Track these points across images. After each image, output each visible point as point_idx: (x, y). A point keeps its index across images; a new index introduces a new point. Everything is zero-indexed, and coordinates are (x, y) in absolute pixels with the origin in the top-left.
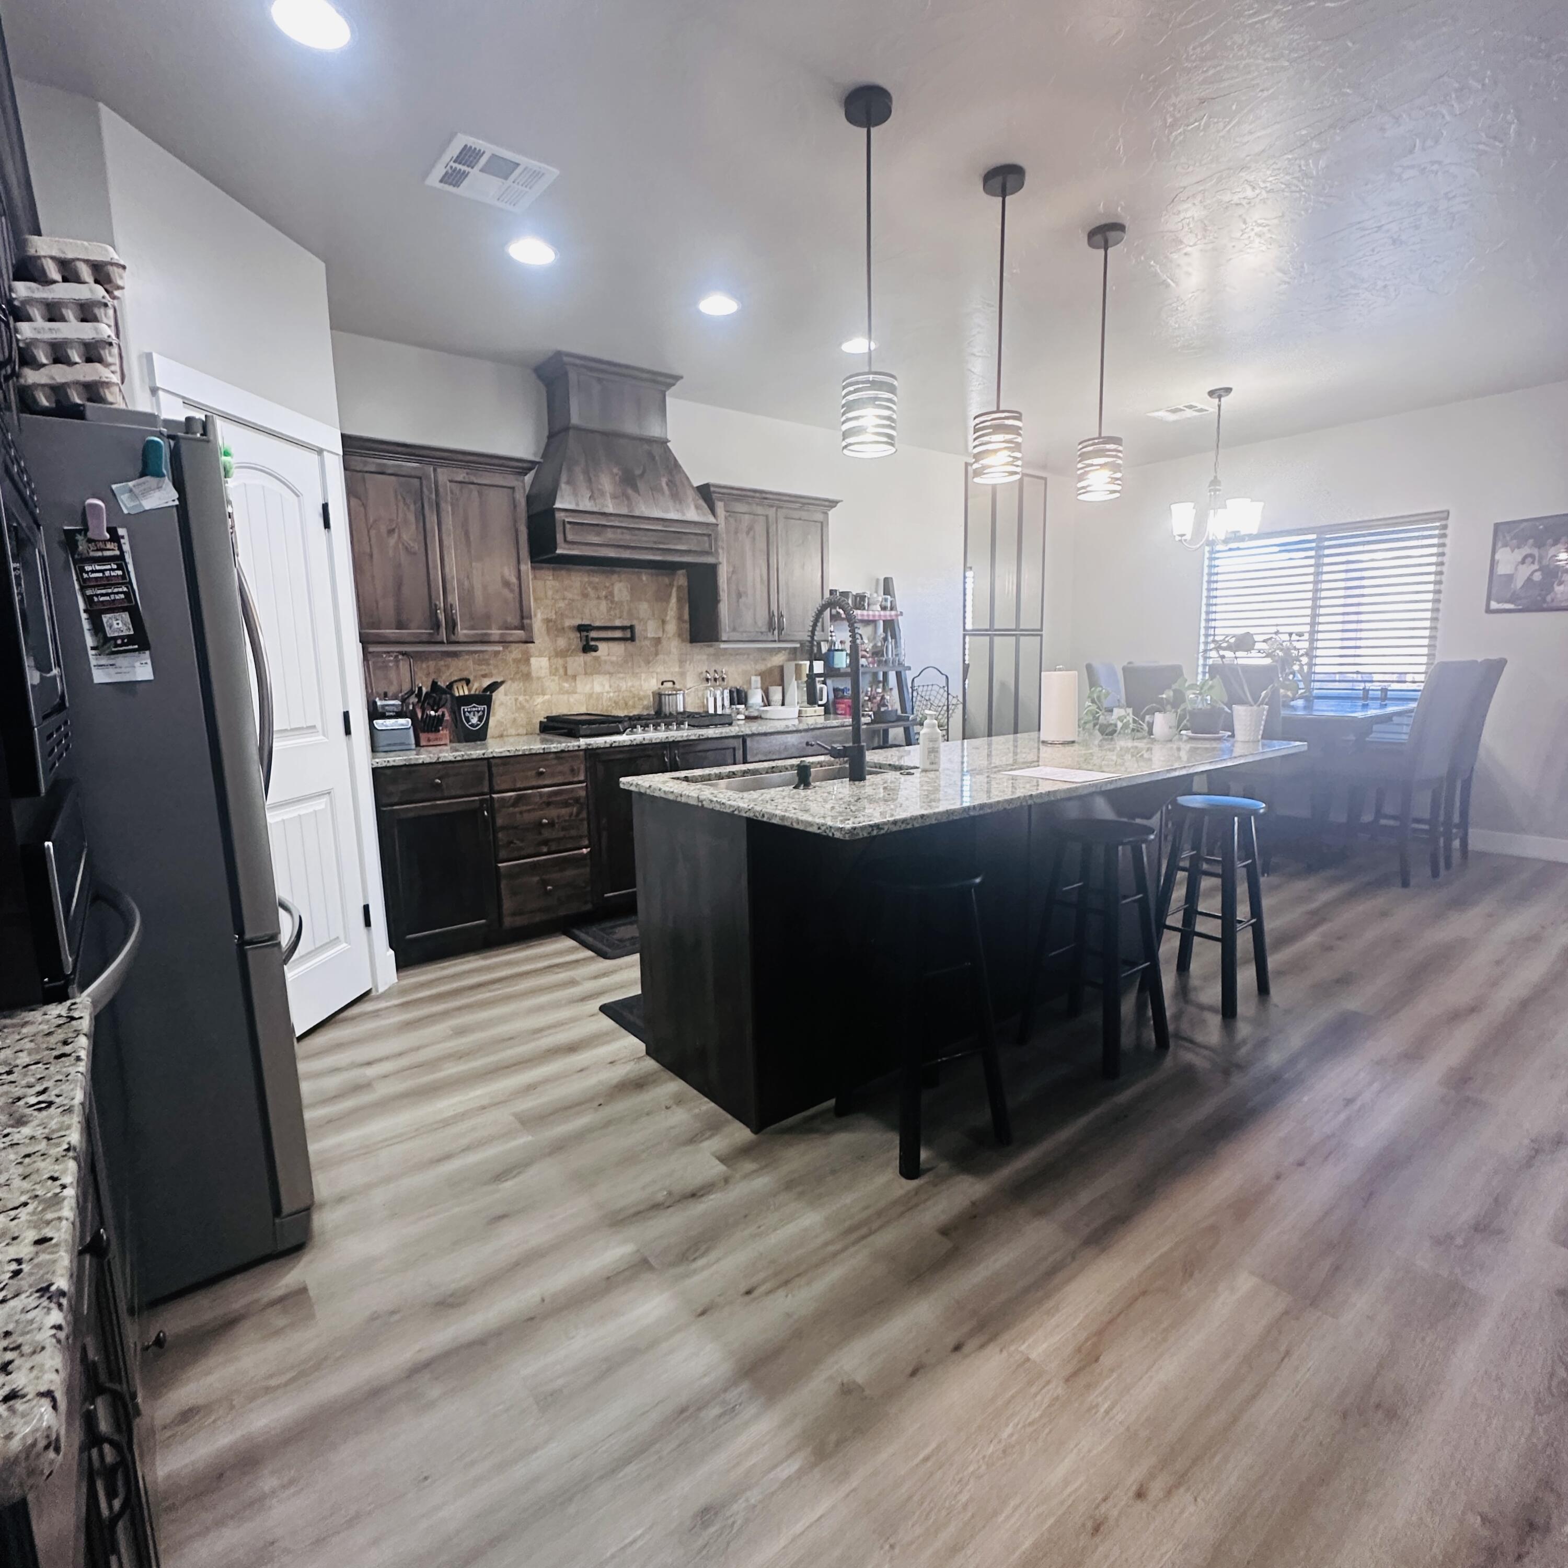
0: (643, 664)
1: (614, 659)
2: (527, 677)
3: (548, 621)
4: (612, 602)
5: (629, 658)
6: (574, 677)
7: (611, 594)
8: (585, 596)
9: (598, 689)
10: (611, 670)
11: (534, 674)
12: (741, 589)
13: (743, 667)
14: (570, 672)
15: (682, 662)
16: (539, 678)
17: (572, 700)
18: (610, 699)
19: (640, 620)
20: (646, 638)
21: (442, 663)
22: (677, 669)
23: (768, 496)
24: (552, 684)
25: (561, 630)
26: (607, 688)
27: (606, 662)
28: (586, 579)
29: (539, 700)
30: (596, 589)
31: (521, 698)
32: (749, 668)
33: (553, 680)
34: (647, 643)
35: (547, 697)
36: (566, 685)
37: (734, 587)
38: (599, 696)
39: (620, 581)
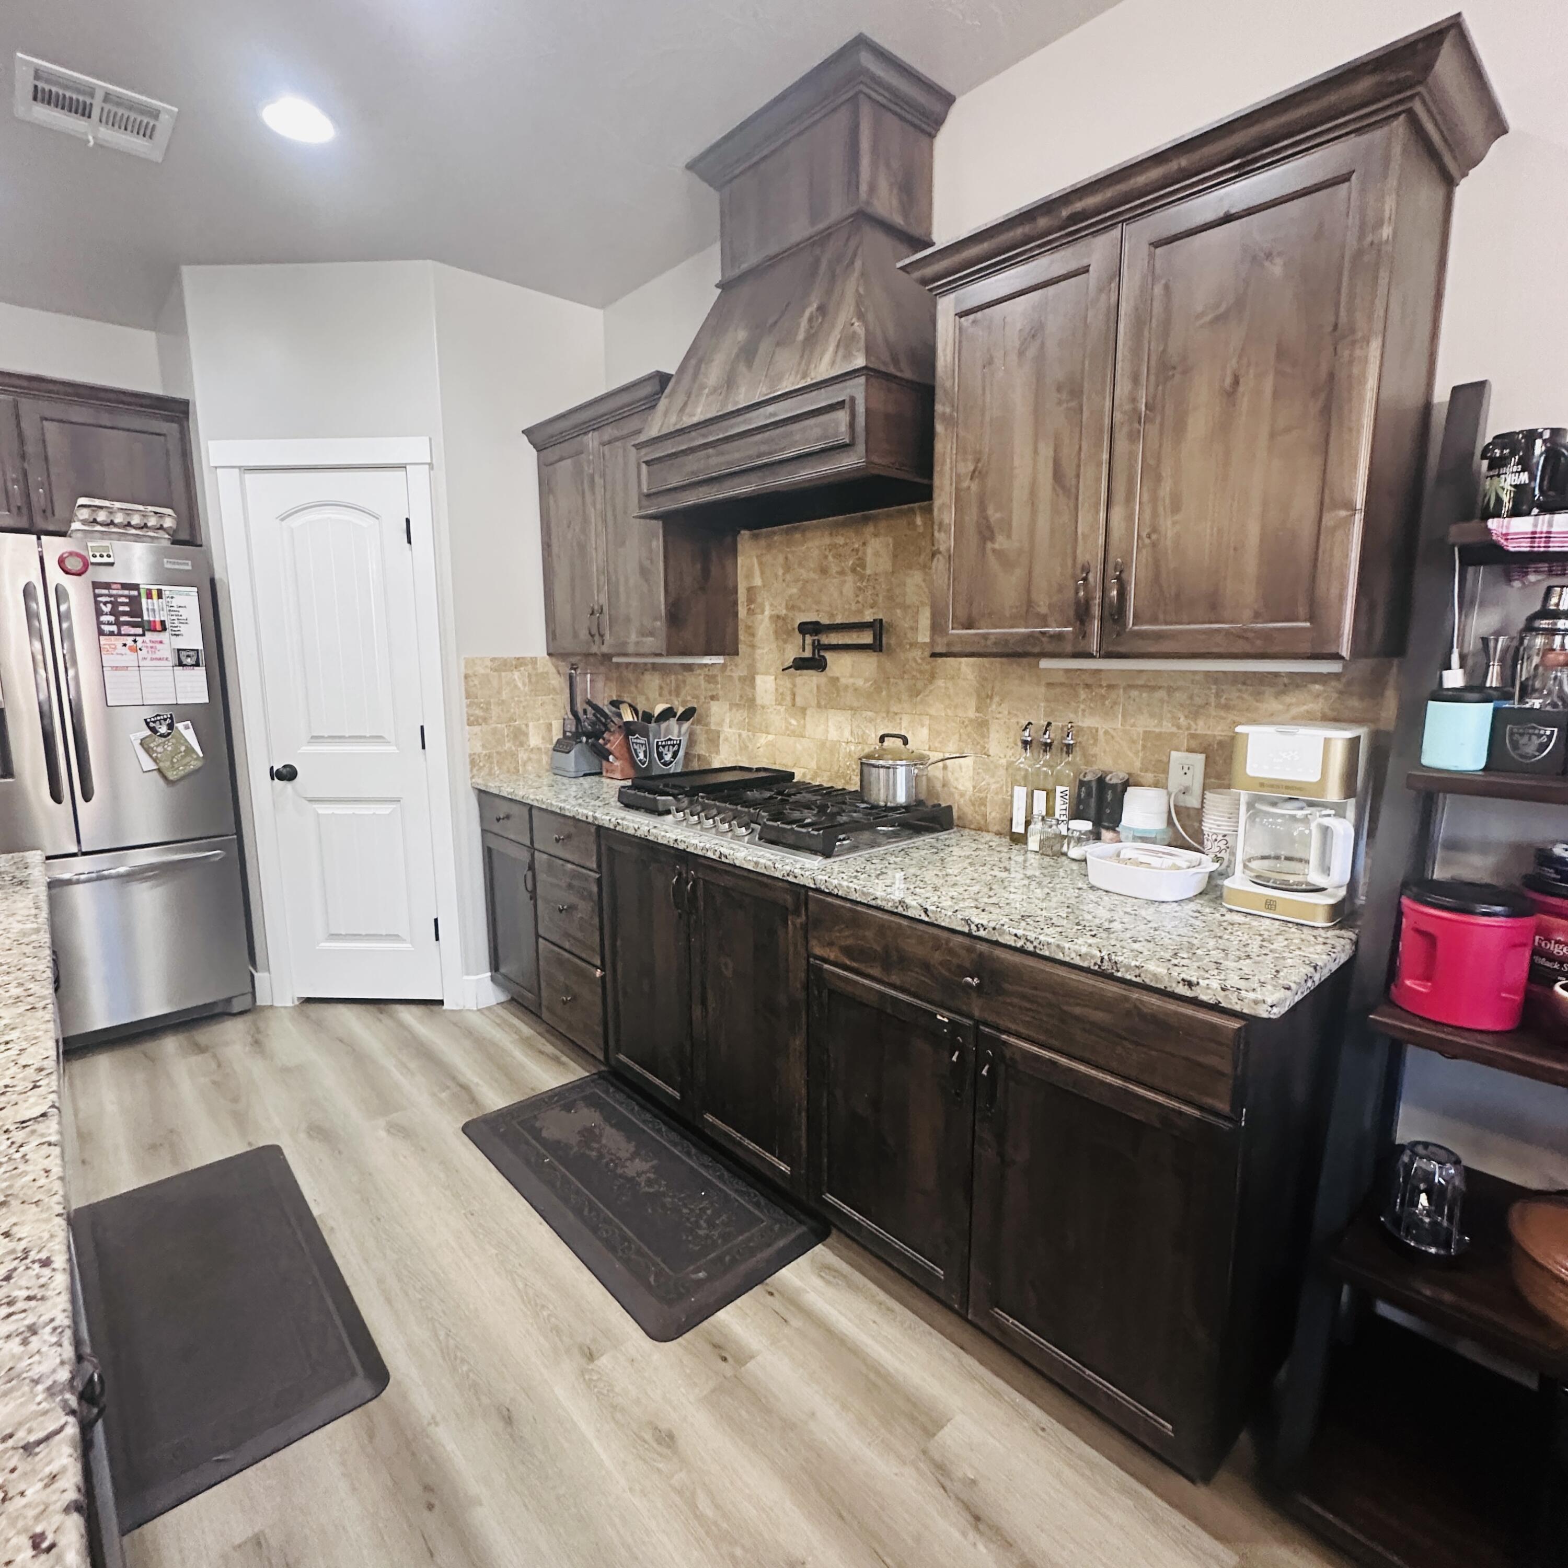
0: (905, 696)
1: (860, 682)
2: (750, 703)
3: (777, 618)
4: (862, 577)
5: (882, 683)
6: (803, 710)
7: (861, 563)
8: (824, 571)
9: (833, 735)
10: (855, 704)
11: (759, 701)
12: (994, 515)
13: (1144, 723)
14: (799, 701)
15: (984, 698)
16: (763, 707)
17: (799, 747)
18: (850, 754)
19: (905, 607)
20: (908, 645)
21: (680, 677)
22: (972, 714)
23: (1078, 206)
24: (777, 717)
25: (789, 633)
26: (847, 735)
27: (846, 687)
28: (827, 540)
29: (763, 739)
30: (838, 556)
31: (744, 734)
32: (1167, 727)
33: (779, 712)
34: (917, 654)
35: (770, 737)
36: (794, 722)
37: (971, 516)
38: (834, 748)
39: (876, 535)
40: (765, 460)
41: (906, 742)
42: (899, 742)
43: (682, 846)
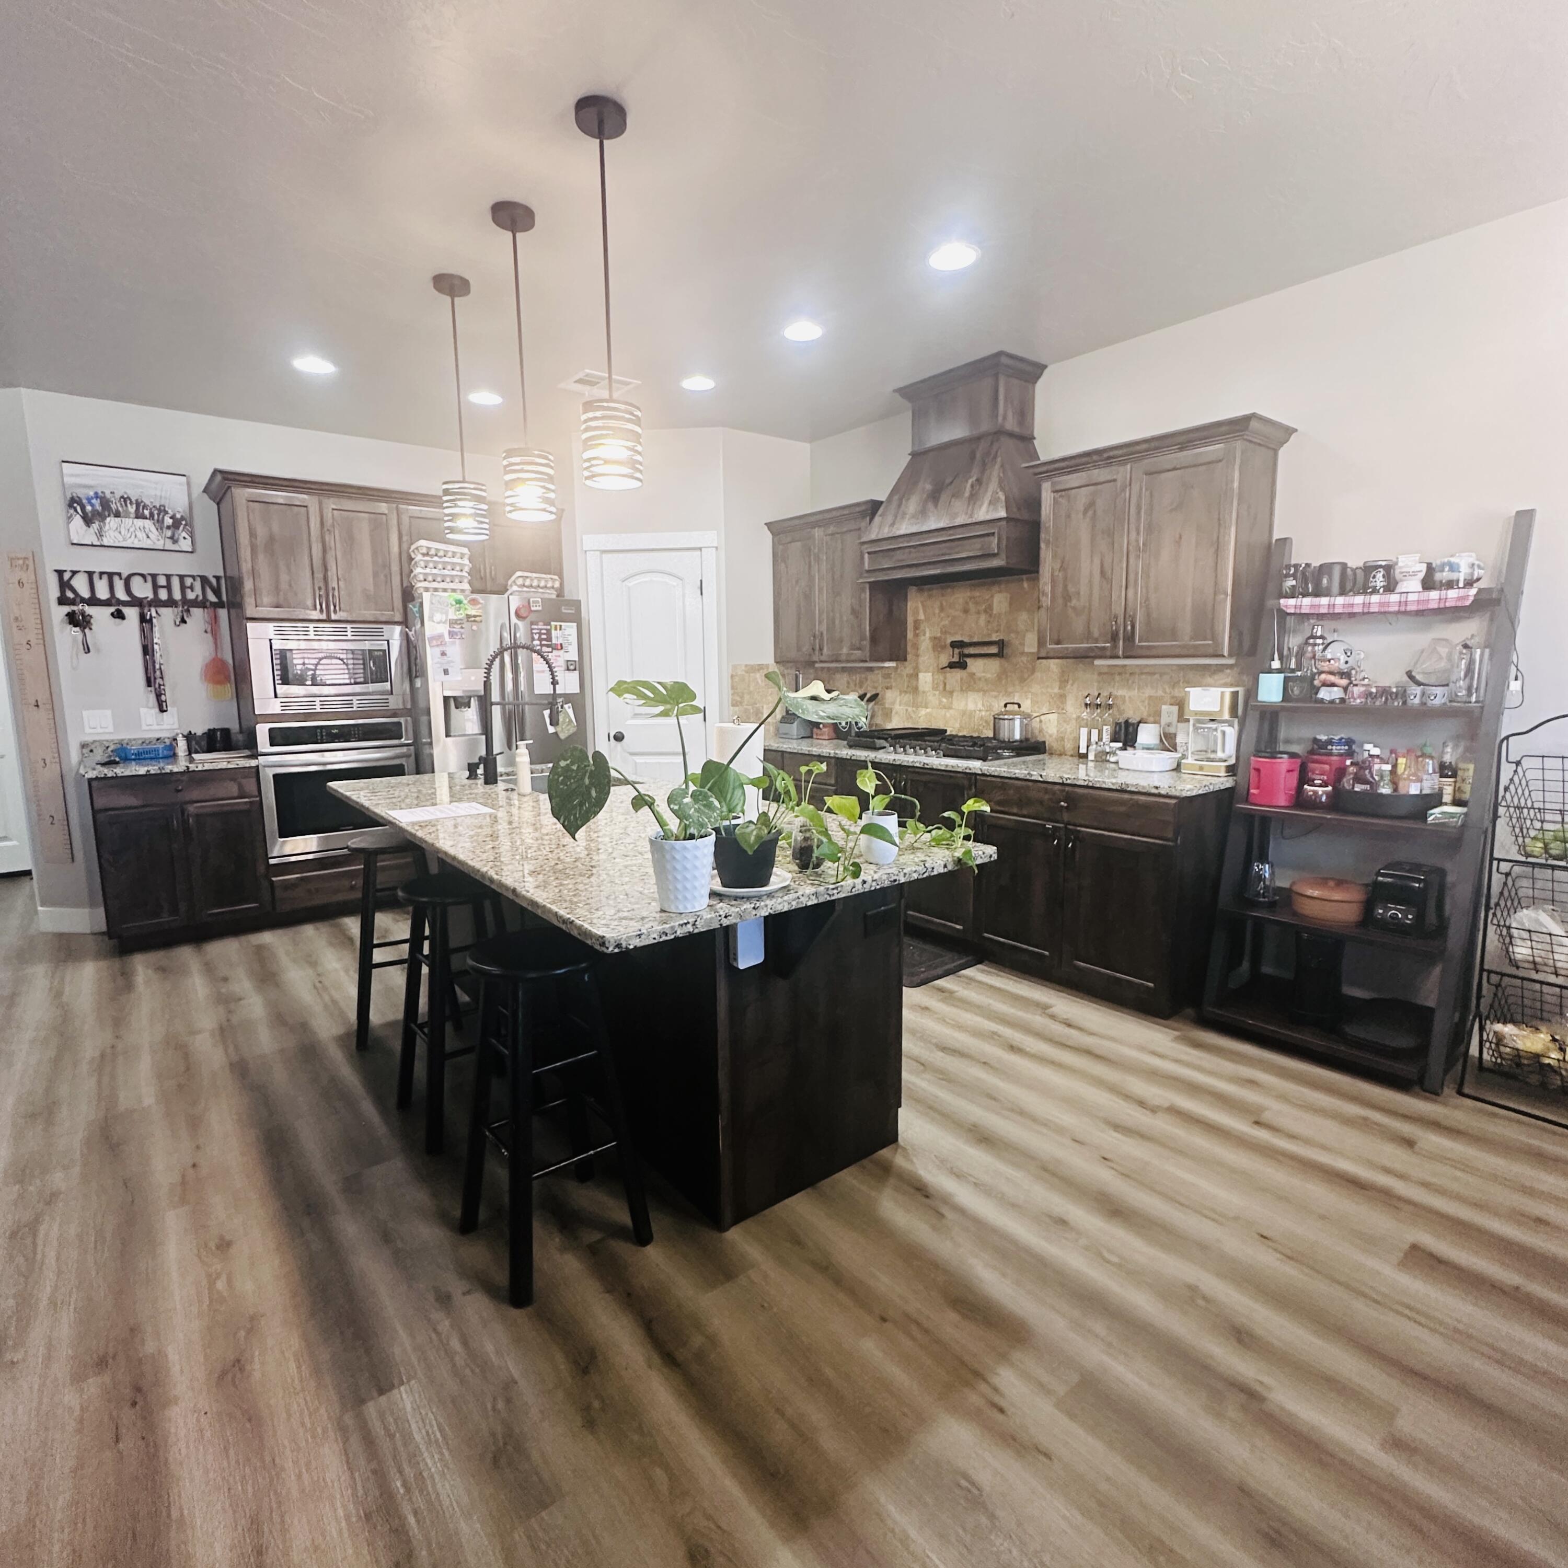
0: (1017, 682)
1: (989, 676)
2: (915, 690)
3: (934, 639)
4: (991, 616)
5: (1002, 675)
6: (951, 693)
7: (990, 607)
8: (966, 611)
9: (971, 706)
10: (986, 688)
11: (921, 688)
13: (1149, 692)
14: (948, 687)
15: (1063, 682)
16: (924, 692)
17: (948, 715)
18: (982, 717)
19: (1017, 633)
20: (1022, 653)
21: (863, 676)
22: (1056, 690)
24: (933, 698)
25: (943, 647)
26: (980, 706)
27: (980, 679)
28: (969, 594)
29: (923, 712)
30: (977, 603)
31: (910, 709)
32: (1160, 693)
33: (935, 695)
34: (1024, 659)
35: (928, 710)
36: (944, 700)
37: (1060, 589)
38: (971, 715)
39: (1000, 592)
40: (947, 558)
41: (1019, 706)
42: (1016, 706)
43: (898, 763)
